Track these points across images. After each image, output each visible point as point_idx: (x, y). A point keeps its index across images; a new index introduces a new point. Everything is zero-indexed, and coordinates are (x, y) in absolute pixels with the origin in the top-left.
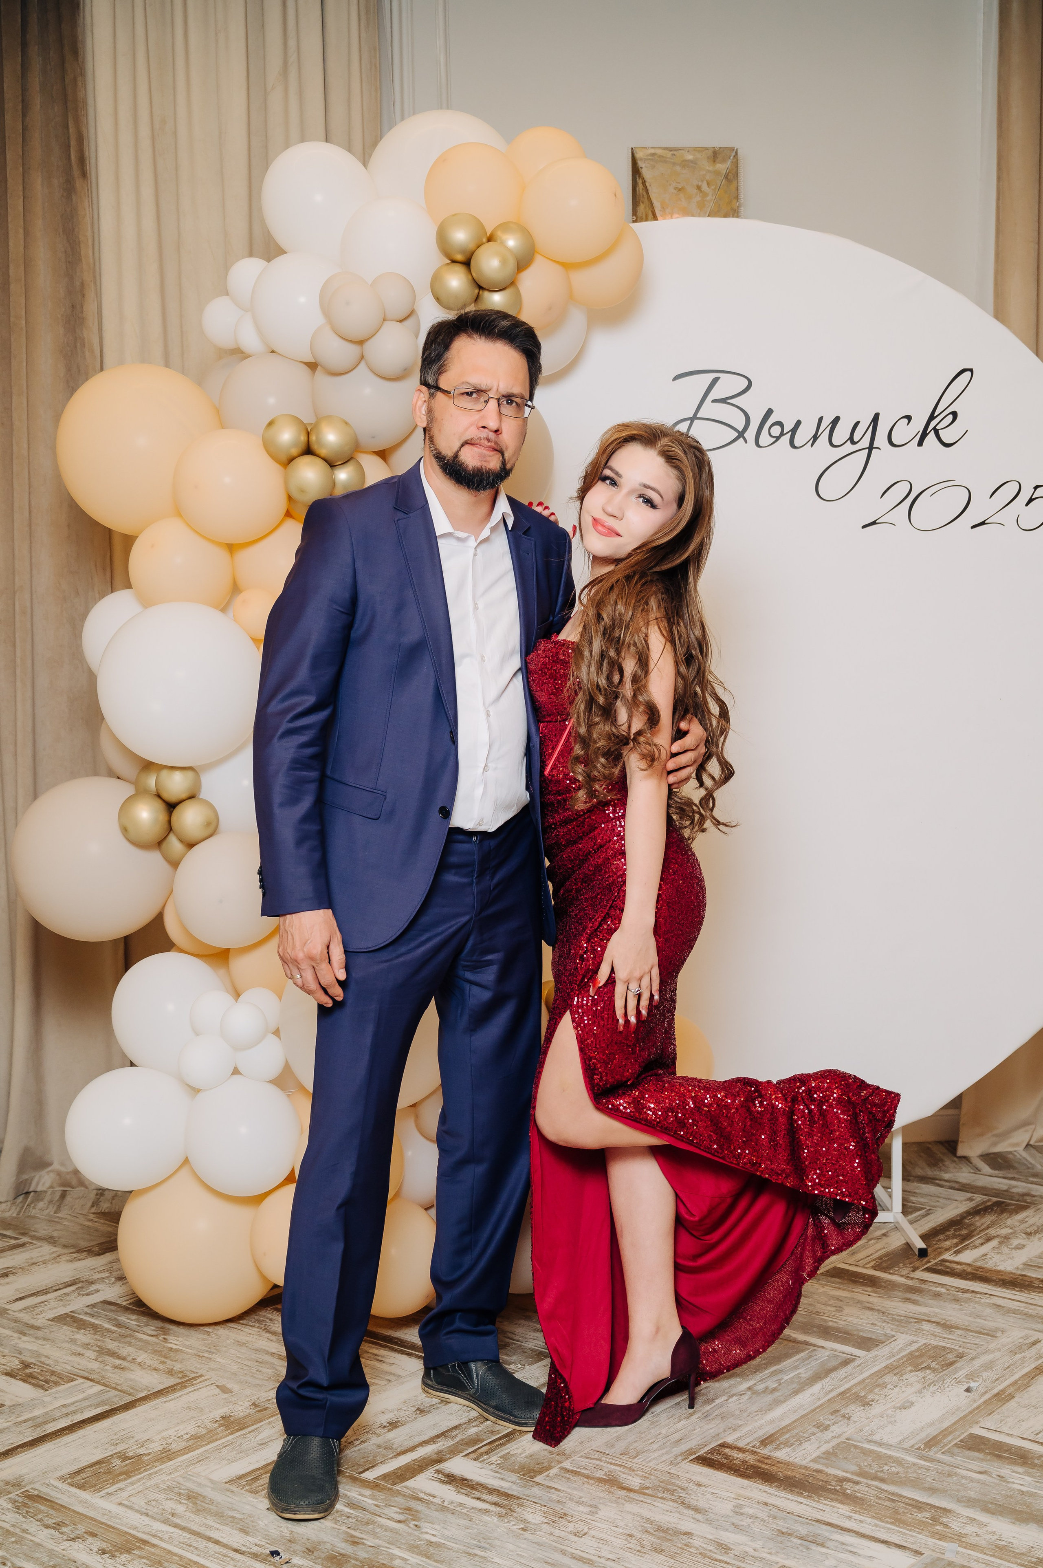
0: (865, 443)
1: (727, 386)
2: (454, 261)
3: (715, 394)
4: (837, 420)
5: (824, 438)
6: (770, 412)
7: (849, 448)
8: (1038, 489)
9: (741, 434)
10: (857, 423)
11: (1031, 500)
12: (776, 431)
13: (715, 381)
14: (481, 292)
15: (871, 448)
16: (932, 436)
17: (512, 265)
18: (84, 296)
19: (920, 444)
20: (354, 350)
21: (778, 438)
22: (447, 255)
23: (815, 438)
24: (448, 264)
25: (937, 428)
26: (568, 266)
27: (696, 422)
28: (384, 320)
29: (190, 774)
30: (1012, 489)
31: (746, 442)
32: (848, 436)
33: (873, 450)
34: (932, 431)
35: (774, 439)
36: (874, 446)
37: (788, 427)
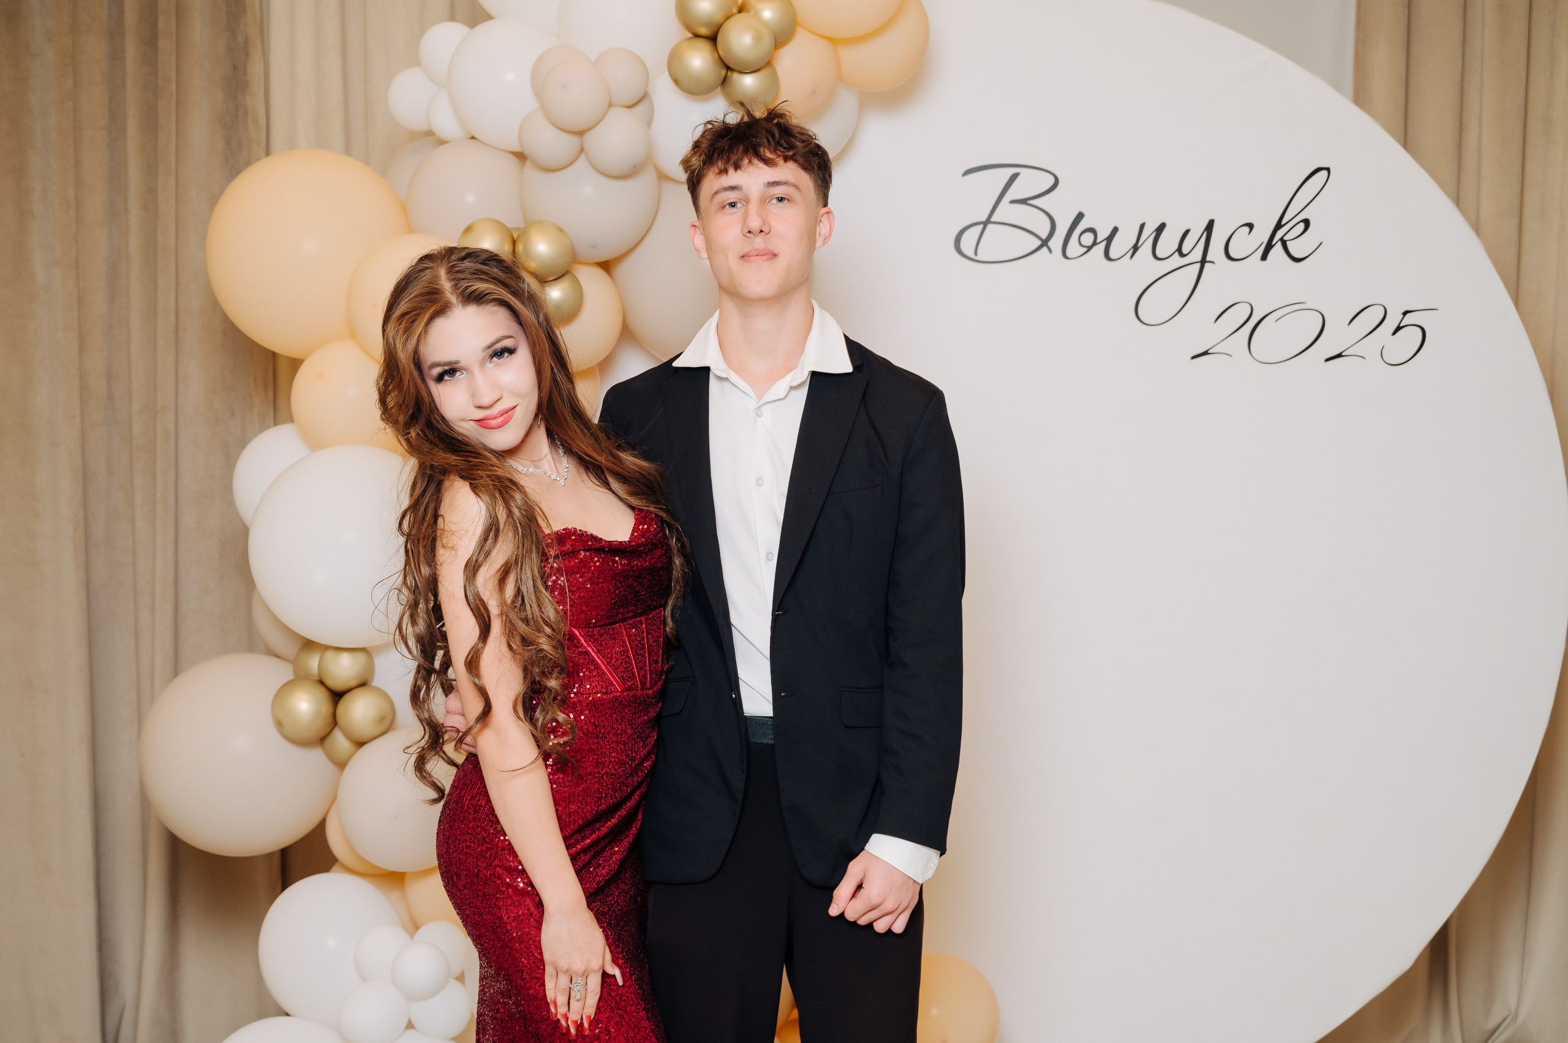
0: (1197, 255)
1: (1029, 184)
2: (697, 36)
3: (1014, 193)
4: (1162, 227)
5: (1146, 248)
6: (1080, 216)
7: (1177, 261)
8: (1408, 315)
9: (1045, 243)
10: (1187, 232)
11: (1399, 328)
12: (1088, 239)
13: (1014, 177)
14: (729, 73)
15: (1203, 261)
16: (1278, 248)
17: (767, 41)
18: (247, 55)
19: (1264, 257)
20: (572, 142)
21: (1090, 248)
22: (688, 27)
23: (1136, 248)
24: (690, 39)
25: (1285, 238)
26: (835, 42)
27: (990, 226)
28: (610, 105)
29: (361, 657)
30: (1375, 315)
31: (1051, 252)
32: (1176, 247)
33: (1207, 265)
34: (1279, 243)
35: (1085, 249)
36: (1208, 259)
37: (1103, 234)
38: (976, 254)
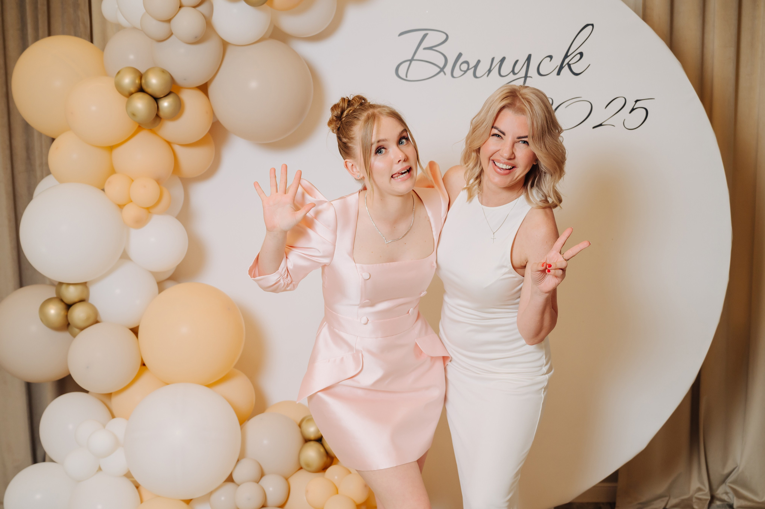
0: (522, 73)
1: (433, 39)
3: (425, 44)
4: (503, 59)
5: (495, 71)
6: (460, 55)
7: (512, 77)
8: (638, 102)
9: (442, 70)
10: (517, 61)
11: (633, 110)
12: (464, 67)
13: (425, 36)
15: (526, 77)
16: (566, 68)
19: (559, 74)
21: (465, 72)
23: (490, 71)
25: (570, 63)
27: (413, 62)
28: (181, 7)
29: (79, 288)
30: (621, 102)
31: (445, 74)
32: (511, 69)
33: (528, 79)
34: (567, 66)
35: (463, 73)
36: (529, 75)
37: (472, 64)
38: (406, 77)
